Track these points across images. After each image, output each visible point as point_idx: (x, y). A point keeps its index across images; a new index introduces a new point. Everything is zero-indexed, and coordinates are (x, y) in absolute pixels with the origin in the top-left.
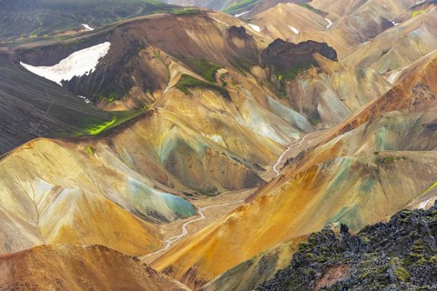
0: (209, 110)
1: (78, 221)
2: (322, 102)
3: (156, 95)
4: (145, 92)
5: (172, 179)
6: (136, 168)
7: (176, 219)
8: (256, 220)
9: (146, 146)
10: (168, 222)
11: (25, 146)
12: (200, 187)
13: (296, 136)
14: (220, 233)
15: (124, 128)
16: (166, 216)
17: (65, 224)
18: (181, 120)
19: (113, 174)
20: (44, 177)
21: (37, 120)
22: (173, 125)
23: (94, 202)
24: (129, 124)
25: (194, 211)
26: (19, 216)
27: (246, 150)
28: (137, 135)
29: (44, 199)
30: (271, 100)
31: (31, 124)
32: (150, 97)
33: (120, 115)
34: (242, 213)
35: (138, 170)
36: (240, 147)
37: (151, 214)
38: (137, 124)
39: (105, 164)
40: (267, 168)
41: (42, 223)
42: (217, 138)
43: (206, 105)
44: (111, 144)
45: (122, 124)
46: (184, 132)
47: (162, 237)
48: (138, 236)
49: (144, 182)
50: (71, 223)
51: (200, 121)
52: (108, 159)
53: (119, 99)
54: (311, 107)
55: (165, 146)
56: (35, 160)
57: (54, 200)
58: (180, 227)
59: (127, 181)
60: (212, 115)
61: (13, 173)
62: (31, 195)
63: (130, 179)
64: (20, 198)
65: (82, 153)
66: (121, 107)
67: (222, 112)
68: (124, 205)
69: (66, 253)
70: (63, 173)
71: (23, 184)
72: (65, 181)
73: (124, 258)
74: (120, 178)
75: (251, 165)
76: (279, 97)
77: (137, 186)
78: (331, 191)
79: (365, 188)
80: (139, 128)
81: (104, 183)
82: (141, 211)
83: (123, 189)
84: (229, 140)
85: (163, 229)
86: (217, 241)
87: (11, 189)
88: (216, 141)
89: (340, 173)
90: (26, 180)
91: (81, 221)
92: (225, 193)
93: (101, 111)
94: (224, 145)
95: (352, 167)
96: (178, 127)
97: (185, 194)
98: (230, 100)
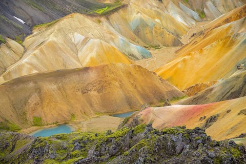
0: (152, 6)
5: (137, 39)
6: (121, 33)
7: (142, 58)
8: (198, 60)
10: (139, 60)
11: (69, 16)
12: (151, 44)
15: (115, 12)
16: (138, 57)
17: (92, 56)
18: (141, 10)
19: (111, 33)
21: (70, 4)
22: (138, 12)
23: (106, 47)
24: (116, 10)
25: (151, 55)
27: (172, 27)
28: (121, 16)
29: (80, 43)
30: (181, 4)
33: (109, 5)
34: (190, 56)
37: (130, 55)
38: (120, 10)
41: (80, 55)
42: (158, 20)
44: (108, 19)
45: (114, 9)
46: (143, 16)
50: (95, 56)
54: (201, 9)
55: (134, 22)
57: (85, 44)
59: (118, 38)
60: (154, 9)
62: (73, 41)
63: (120, 37)
65: (95, 22)
67: (158, 8)
69: (122, 68)
71: (69, 35)
73: (149, 72)
74: (115, 36)
76: (185, 2)
77: (123, 40)
80: (121, 12)
82: (126, 53)
84: (163, 22)
86: (178, 69)
87: (64, 37)
88: (158, 22)
89: (243, 40)
90: (71, 33)
91: (100, 55)
92: (164, 48)
93: (99, 2)
94: (161, 23)
96: (141, 13)
97: (145, 47)
98: (162, 2)
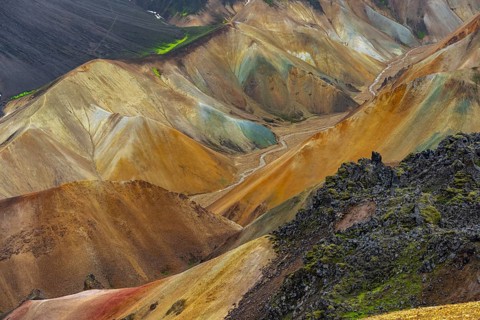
0: (298, 23)
1: (138, 154)
2: (429, 11)
3: (236, 8)
4: (224, 4)
5: (250, 103)
6: (209, 90)
7: (253, 149)
8: (335, 149)
9: (222, 66)
10: (244, 152)
11: (79, 69)
12: (283, 112)
13: (399, 52)
14: (294, 165)
15: (197, 46)
16: (242, 146)
17: (124, 157)
18: (263, 36)
19: (181, 98)
20: (101, 103)
21: (98, 39)
22: (253, 41)
23: (156, 132)
24: (202, 41)
25: (275, 139)
26: (72, 149)
27: (338, 69)
28: (211, 54)
29: (100, 129)
30: (370, 11)
31: (91, 44)
32: (230, 10)
33: (193, 31)
35: (212, 94)
36: (331, 65)
37: (225, 143)
38: (212, 41)
39: (174, 87)
40: (363, 89)
41: (98, 156)
42: (304, 56)
43: (294, 18)
44: (180, 65)
45: (194, 41)
46: (265, 49)
47: (235, 170)
48: (206, 169)
49: (218, 107)
50: (130, 155)
51: (286, 35)
52: (177, 82)
53: (193, 13)
54: (417, 18)
55: (243, 66)
56: (91, 85)
57: (111, 130)
58: (257, 159)
59: (196, 106)
60: (300, 29)
61: (65, 100)
62: (86, 125)
63: (201, 104)
64: (74, 128)
65: (147, 75)
66: (195, 22)
67: (312, 25)
68: (193, 134)
69: (101, 191)
70: (123, 99)
71: (77, 112)
72: (126, 107)
73: (169, 195)
74: (190, 103)
75: (343, 86)
76: (380, 6)
77: (208, 112)
78: (421, 114)
79: (460, 110)
80: (213, 45)
81: (171, 110)
82: (213, 141)
83: (193, 115)
84: (318, 58)
85: (238, 160)
86: (290, 173)
87: (63, 118)
88: (304, 59)
89: (432, 92)
90: (80, 108)
91: (142, 153)
92: (312, 118)
93: (174, 27)
94: (312, 63)
95: (446, 85)
96: (259, 43)
97: (266, 120)
98: (322, 11)
